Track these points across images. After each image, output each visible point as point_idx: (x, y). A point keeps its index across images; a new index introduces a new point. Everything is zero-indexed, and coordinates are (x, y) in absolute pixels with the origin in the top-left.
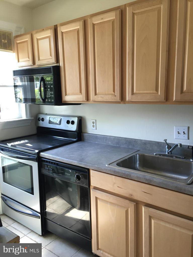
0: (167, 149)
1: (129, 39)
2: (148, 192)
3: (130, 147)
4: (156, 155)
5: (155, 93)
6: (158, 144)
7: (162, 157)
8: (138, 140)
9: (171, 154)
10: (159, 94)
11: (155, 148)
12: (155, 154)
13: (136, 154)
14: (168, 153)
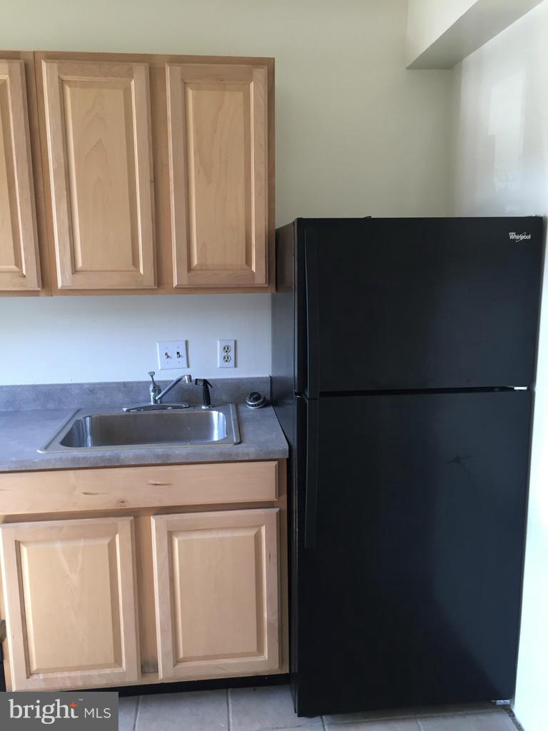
0: (152, 394)
1: (53, 139)
2: (162, 483)
3: (51, 406)
4: (127, 411)
5: (133, 271)
6: (125, 387)
7: (142, 412)
8: (70, 385)
9: (161, 402)
10: (142, 271)
11: (120, 397)
12: (125, 409)
13: (85, 418)
14: (155, 401)
